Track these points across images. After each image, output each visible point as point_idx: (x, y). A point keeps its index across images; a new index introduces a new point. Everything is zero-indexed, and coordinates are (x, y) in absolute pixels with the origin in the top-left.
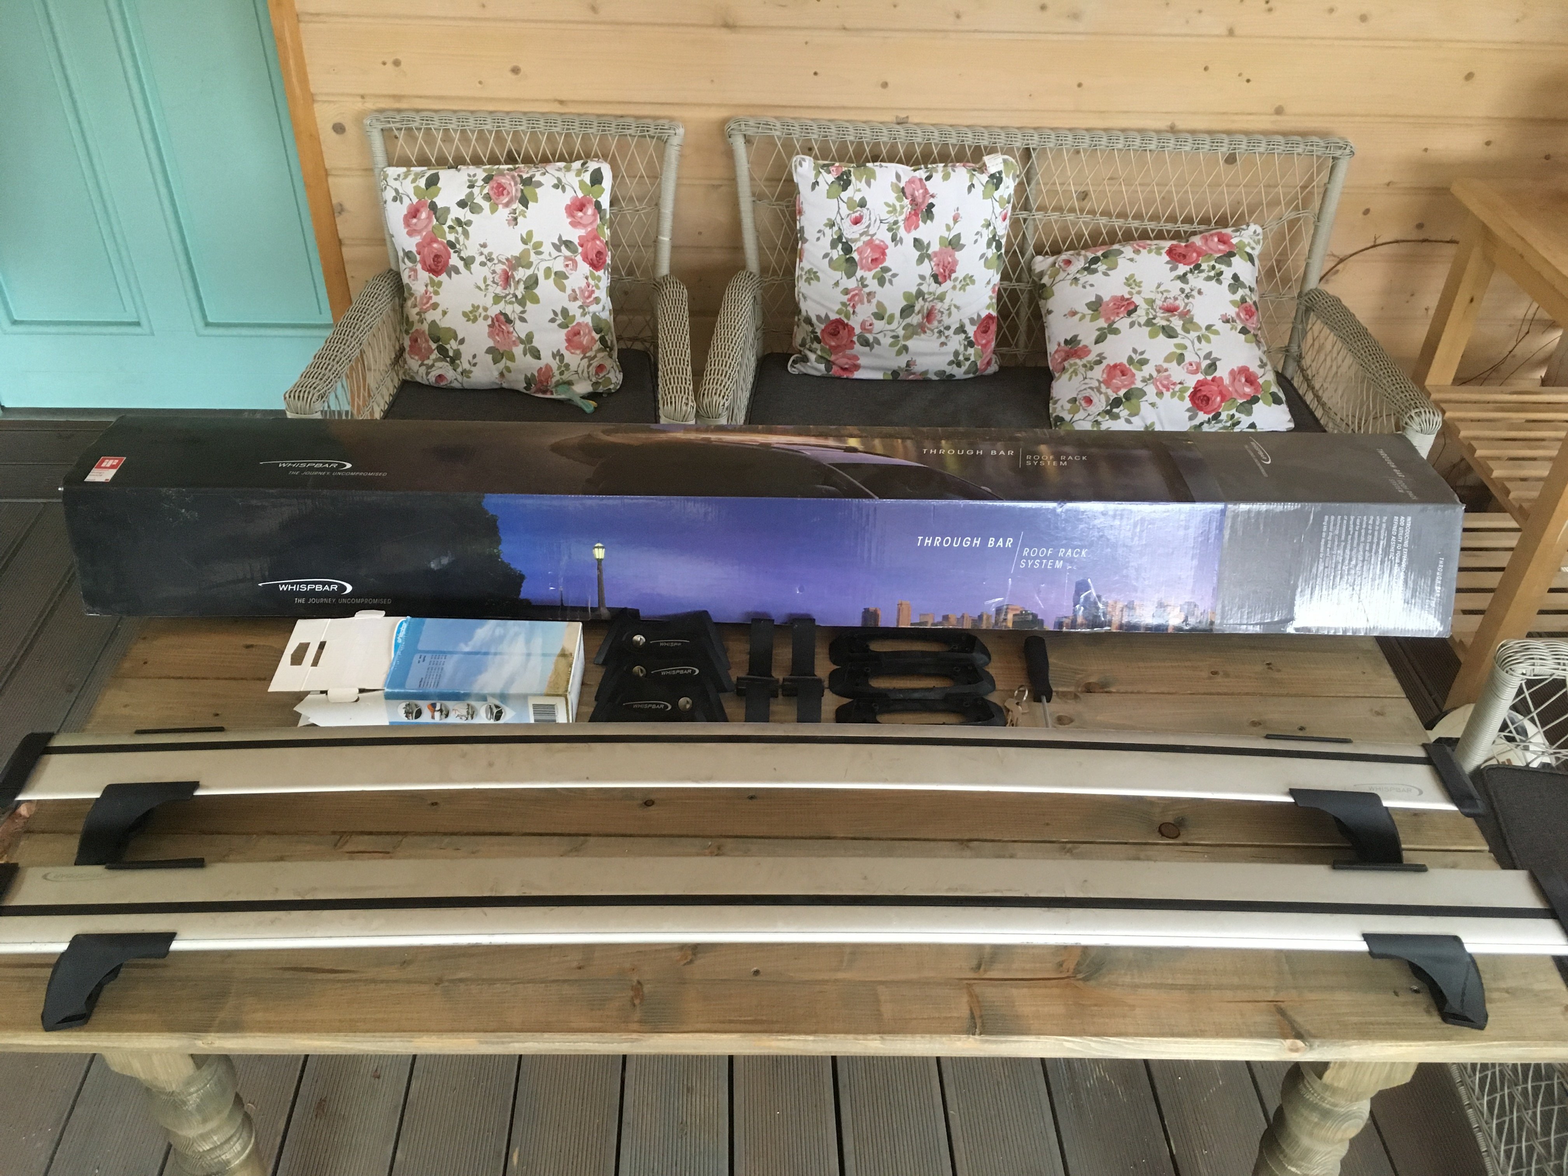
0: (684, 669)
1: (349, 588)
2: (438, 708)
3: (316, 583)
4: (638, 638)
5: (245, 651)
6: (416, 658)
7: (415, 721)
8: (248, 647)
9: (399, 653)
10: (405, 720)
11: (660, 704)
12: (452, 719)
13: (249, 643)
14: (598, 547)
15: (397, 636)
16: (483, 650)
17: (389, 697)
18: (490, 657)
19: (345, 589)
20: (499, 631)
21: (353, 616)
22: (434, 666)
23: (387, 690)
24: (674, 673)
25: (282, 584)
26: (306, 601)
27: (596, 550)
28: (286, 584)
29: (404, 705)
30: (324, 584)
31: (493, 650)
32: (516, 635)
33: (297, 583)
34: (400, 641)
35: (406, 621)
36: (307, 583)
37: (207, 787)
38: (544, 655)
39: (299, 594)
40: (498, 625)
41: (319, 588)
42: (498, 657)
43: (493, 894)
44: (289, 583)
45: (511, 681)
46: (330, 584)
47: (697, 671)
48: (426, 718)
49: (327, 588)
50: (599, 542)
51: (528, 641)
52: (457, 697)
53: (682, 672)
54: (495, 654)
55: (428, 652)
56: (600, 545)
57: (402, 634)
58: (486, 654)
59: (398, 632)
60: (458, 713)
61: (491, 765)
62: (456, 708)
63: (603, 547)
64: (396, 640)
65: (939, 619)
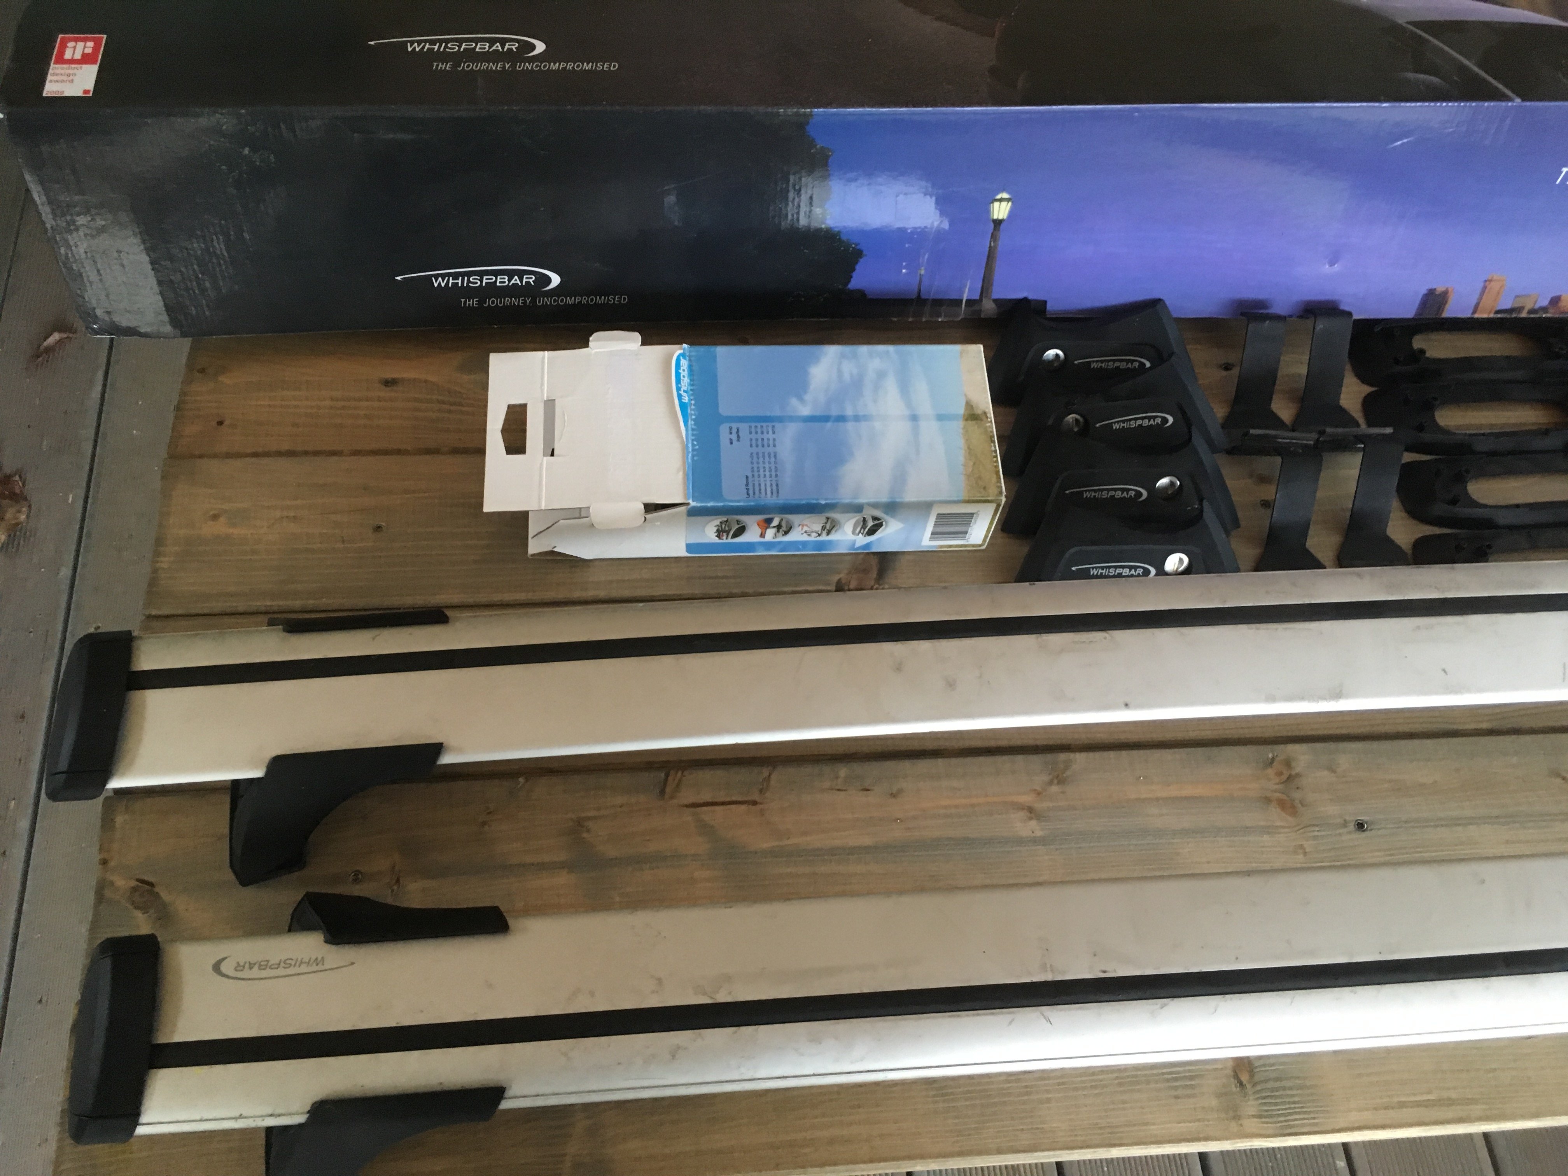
0: (1149, 418)
1: (556, 279)
2: (775, 523)
3: (496, 273)
4: (1051, 353)
5: (385, 393)
6: (724, 429)
7: (730, 540)
8: (389, 383)
9: (691, 423)
10: (717, 540)
11: (1128, 490)
12: (796, 536)
13: (389, 375)
14: (1001, 200)
15: (679, 389)
16: (834, 412)
17: (694, 513)
18: (850, 426)
19: (549, 280)
20: (849, 369)
21: (584, 343)
22: (760, 450)
23: (693, 504)
24: (1133, 424)
25: (437, 277)
26: (481, 302)
27: (996, 204)
28: (443, 276)
29: (717, 522)
30: (510, 274)
31: (849, 412)
32: (881, 375)
33: (463, 275)
34: (686, 399)
35: (683, 355)
36: (481, 274)
37: (460, 750)
38: (940, 418)
39: (469, 292)
40: (843, 356)
41: (502, 281)
42: (863, 424)
43: (1049, 977)
44: (449, 275)
45: (900, 478)
46: (521, 274)
47: (1171, 420)
48: (752, 535)
49: (516, 280)
50: (1003, 190)
51: (905, 388)
52: (811, 509)
53: (1146, 423)
54: (857, 418)
55: (741, 419)
56: (1005, 195)
57: (685, 382)
58: (841, 419)
59: (678, 381)
60: (805, 528)
61: (951, 684)
62: (805, 522)
63: (1008, 200)
64: (680, 397)
65: (1544, 302)
